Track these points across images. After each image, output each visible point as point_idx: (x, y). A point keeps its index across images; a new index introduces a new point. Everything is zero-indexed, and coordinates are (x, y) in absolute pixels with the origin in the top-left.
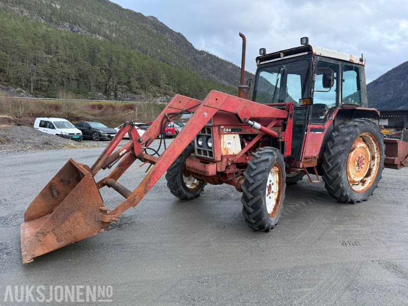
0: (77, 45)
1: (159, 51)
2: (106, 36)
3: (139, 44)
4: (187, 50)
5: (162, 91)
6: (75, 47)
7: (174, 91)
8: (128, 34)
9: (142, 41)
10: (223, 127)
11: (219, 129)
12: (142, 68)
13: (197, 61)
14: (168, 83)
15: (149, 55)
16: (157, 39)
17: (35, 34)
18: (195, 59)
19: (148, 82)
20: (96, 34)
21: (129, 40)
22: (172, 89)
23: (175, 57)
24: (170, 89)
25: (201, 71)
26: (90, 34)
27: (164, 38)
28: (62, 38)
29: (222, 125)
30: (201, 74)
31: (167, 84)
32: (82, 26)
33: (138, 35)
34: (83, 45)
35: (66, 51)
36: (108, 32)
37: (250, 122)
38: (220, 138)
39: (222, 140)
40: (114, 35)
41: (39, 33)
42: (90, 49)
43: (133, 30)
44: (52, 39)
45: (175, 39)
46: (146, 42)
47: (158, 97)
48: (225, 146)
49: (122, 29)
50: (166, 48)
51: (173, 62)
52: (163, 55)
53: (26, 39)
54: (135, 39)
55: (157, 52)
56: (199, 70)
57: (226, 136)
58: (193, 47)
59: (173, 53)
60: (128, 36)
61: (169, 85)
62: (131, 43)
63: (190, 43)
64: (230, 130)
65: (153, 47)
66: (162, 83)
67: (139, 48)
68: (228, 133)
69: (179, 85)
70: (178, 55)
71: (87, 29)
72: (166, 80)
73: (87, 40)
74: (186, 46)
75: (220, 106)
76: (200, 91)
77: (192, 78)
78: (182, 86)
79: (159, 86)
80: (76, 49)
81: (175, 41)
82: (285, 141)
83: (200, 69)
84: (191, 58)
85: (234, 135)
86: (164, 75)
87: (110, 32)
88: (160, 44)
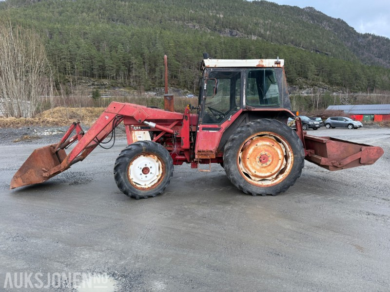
0: (231, 48)
1: (313, 41)
2: (260, 35)
3: (292, 38)
4: (347, 36)
5: (308, 82)
6: (230, 50)
7: (323, 82)
8: (281, 30)
9: (296, 34)
10: (133, 126)
11: (130, 127)
12: (290, 62)
13: (359, 46)
14: (317, 73)
15: (302, 47)
16: (313, 29)
17: (200, 44)
18: (357, 44)
19: (295, 75)
20: (251, 34)
21: (283, 35)
22: (321, 79)
23: (332, 45)
24: (319, 80)
25: (364, 56)
26: (246, 36)
27: (321, 27)
28: (220, 43)
29: (132, 125)
30: (363, 60)
31: (316, 75)
32: (240, 29)
33: (292, 29)
34: (236, 47)
35: (222, 55)
36: (262, 31)
37: (146, 122)
38: (131, 133)
39: (133, 135)
40: (268, 33)
41: (203, 42)
42: (242, 49)
43: (287, 25)
44: (212, 46)
45: (333, 26)
46: (300, 35)
47: (305, 89)
48: (136, 139)
49: (276, 25)
50: (321, 37)
51: (328, 50)
52: (317, 45)
53: (193, 49)
54: (288, 33)
55: (311, 43)
56: (361, 56)
57: (136, 132)
58: (355, 31)
59: (329, 40)
60: (281, 32)
61: (318, 75)
62: (285, 38)
63: (352, 28)
64: (140, 128)
65: (307, 39)
66: (309, 74)
67: (292, 42)
68: (138, 130)
69: (330, 75)
70: (335, 43)
71: (244, 31)
72: (315, 71)
73: (241, 42)
74: (346, 31)
75: (117, 112)
76: (356, 79)
77: (346, 66)
78: (334, 75)
79: (307, 78)
80: (231, 52)
81: (333, 28)
82: (182, 137)
83: (363, 54)
84: (352, 44)
85: (144, 132)
86: (313, 66)
87: (264, 30)
88: (316, 34)
